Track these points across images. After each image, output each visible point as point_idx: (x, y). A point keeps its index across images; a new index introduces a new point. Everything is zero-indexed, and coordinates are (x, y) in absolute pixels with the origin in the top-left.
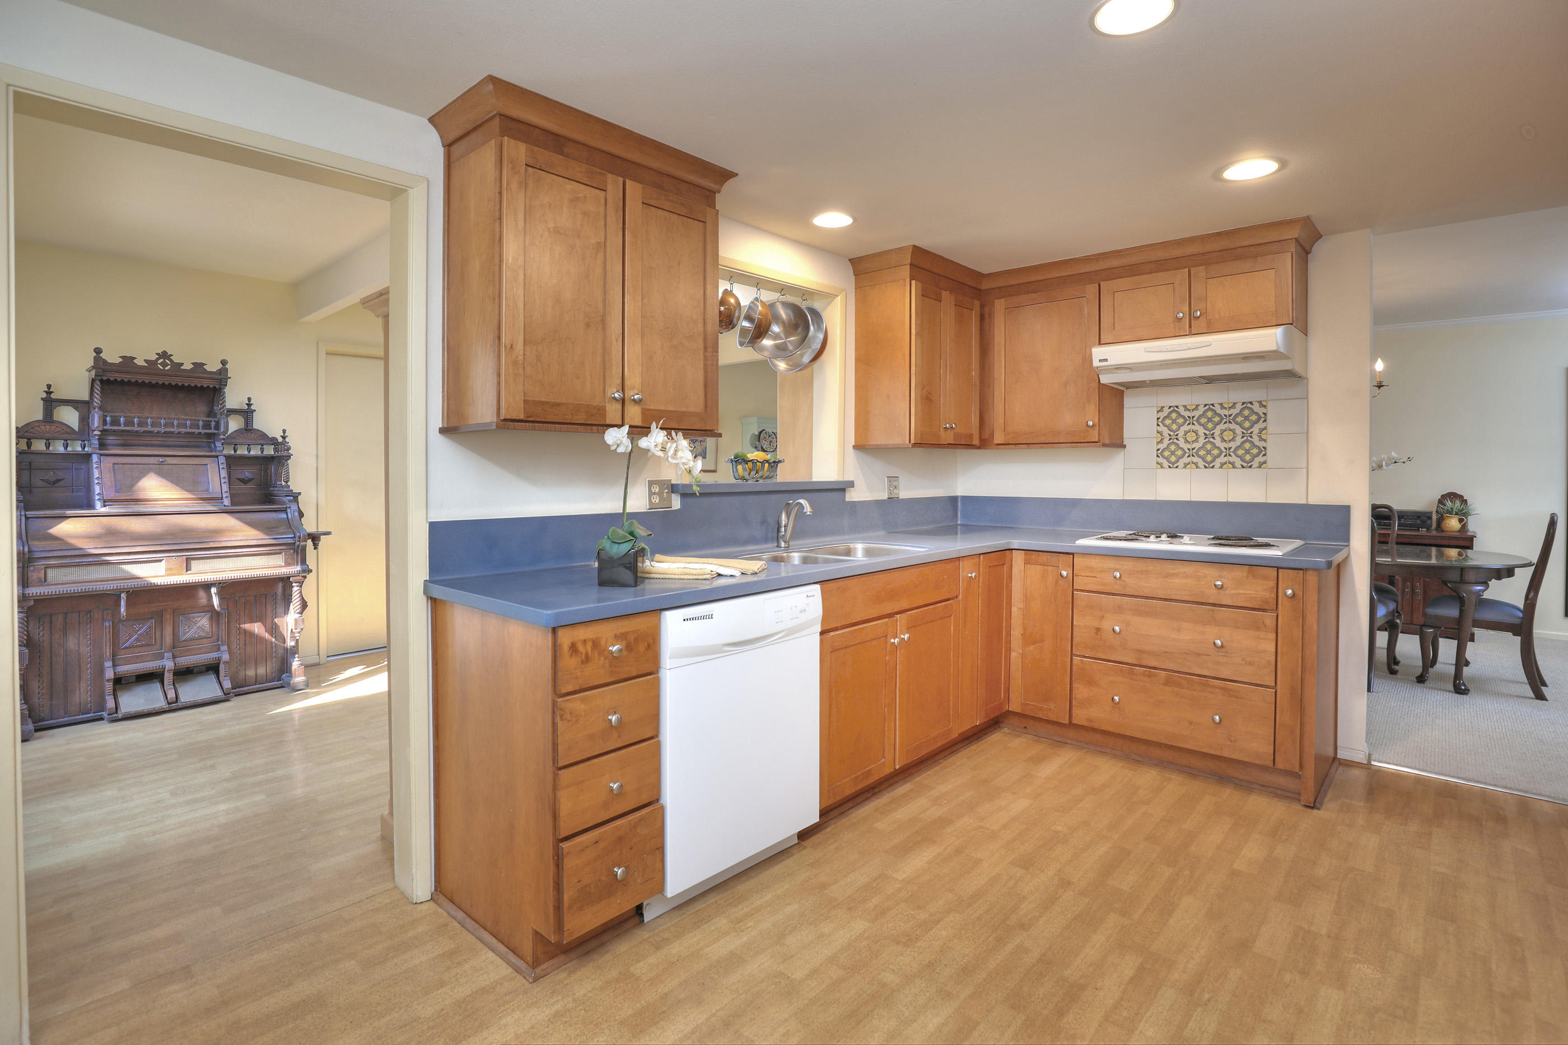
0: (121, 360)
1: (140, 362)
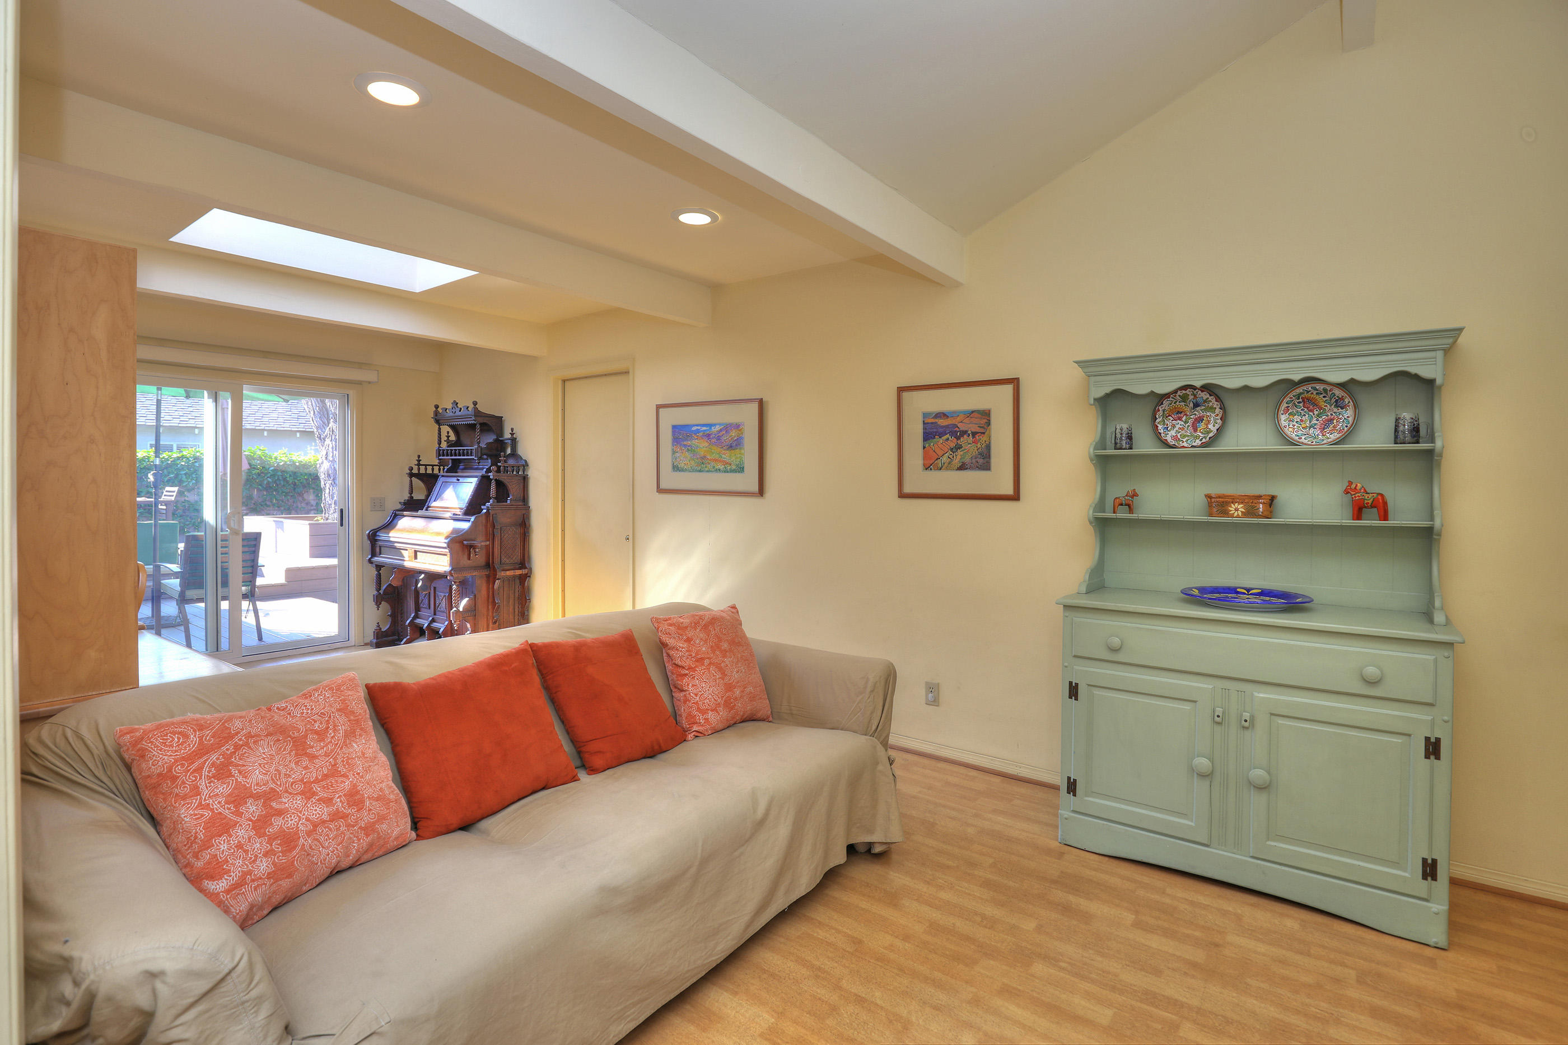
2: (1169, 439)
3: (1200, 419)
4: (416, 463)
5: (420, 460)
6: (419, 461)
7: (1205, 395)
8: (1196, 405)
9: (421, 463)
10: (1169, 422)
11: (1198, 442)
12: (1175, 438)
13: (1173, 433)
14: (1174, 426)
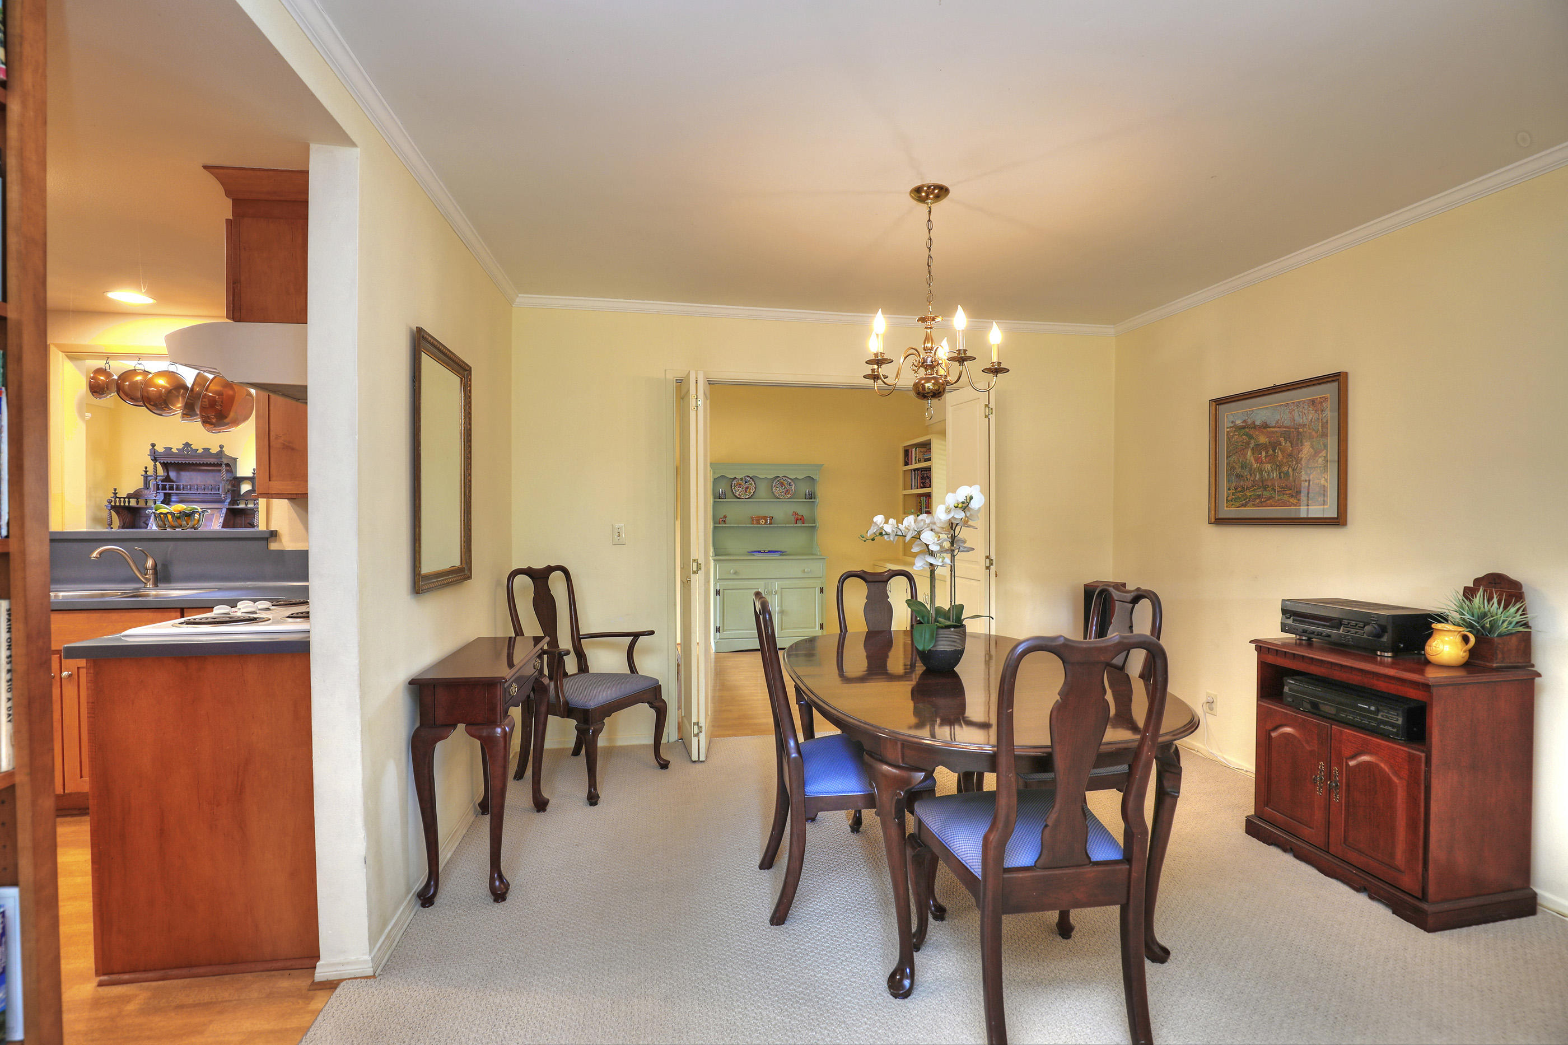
0: (164, 450)
1: (174, 450)
2: (737, 495)
3: (747, 488)
4: (113, 495)
5: (117, 493)
6: (115, 494)
7: (748, 479)
8: (746, 482)
9: (118, 495)
10: (737, 488)
11: (747, 497)
12: (739, 495)
13: (738, 493)
14: (738, 490)
